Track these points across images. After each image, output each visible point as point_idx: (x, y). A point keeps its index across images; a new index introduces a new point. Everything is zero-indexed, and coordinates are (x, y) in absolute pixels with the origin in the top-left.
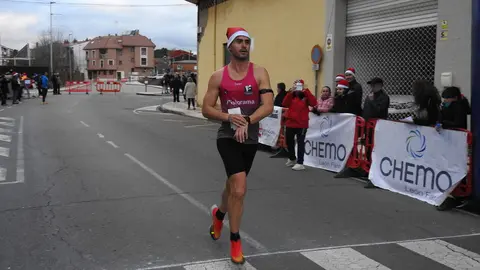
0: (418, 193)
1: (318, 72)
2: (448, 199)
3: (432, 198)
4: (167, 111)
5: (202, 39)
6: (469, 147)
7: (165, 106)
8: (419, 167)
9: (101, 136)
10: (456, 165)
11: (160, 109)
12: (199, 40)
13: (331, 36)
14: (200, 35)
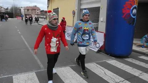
0: (92, 48)
1: (74, 17)
2: (98, 50)
3: (95, 49)
4: (40, 25)
5: (49, 8)
6: (104, 37)
7: (40, 23)
8: (92, 41)
9: (18, 30)
10: (101, 41)
11: (39, 24)
12: (48, 8)
13: (77, 8)
14: (48, 7)
